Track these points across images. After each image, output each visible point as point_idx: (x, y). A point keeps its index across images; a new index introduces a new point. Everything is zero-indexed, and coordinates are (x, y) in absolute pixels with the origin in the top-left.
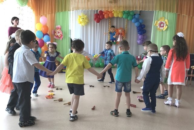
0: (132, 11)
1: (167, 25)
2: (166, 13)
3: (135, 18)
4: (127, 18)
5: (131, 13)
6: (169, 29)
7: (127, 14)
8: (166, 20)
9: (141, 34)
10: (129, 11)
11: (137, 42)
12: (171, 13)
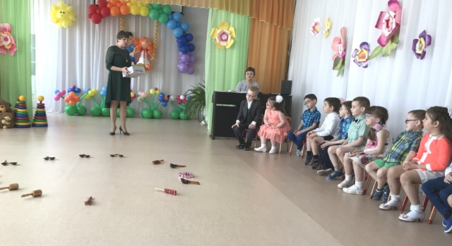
0: (168, 6)
1: (234, 39)
2: (232, 15)
3: (172, 19)
4: (157, 18)
5: (165, 10)
6: (236, 46)
7: (158, 10)
8: (232, 29)
9: (185, 52)
10: (160, 5)
11: (178, 68)
12: (240, 15)
